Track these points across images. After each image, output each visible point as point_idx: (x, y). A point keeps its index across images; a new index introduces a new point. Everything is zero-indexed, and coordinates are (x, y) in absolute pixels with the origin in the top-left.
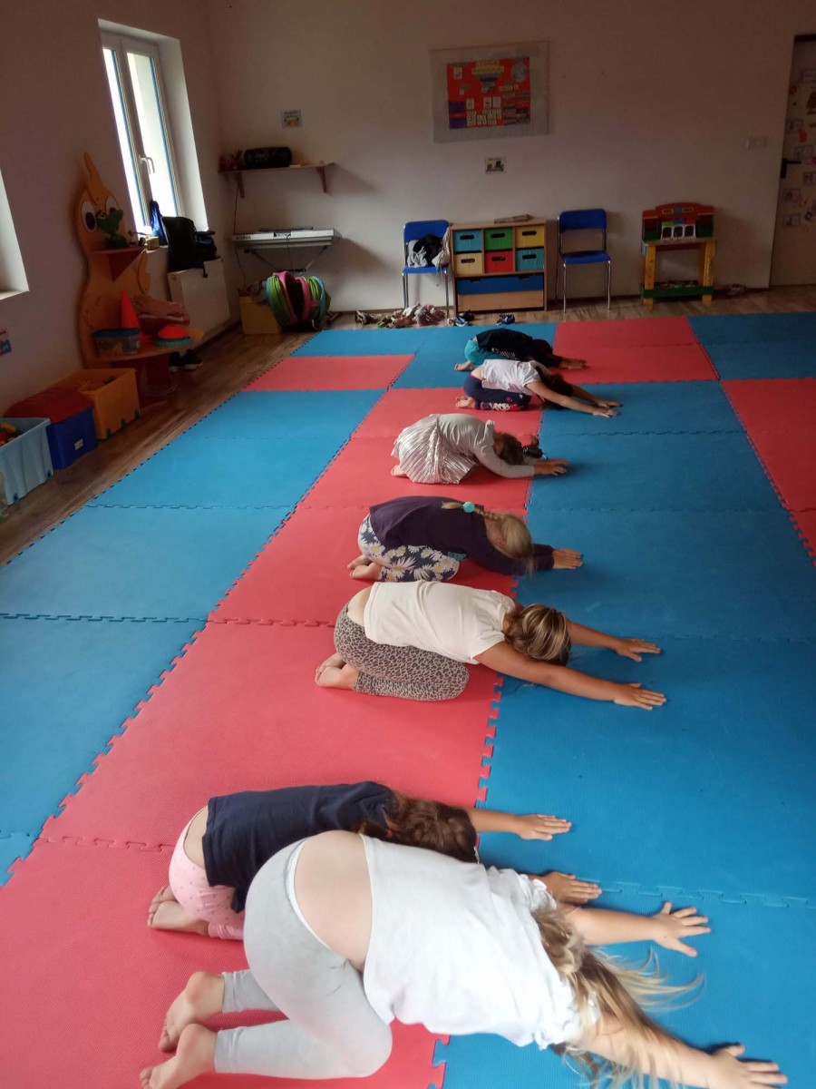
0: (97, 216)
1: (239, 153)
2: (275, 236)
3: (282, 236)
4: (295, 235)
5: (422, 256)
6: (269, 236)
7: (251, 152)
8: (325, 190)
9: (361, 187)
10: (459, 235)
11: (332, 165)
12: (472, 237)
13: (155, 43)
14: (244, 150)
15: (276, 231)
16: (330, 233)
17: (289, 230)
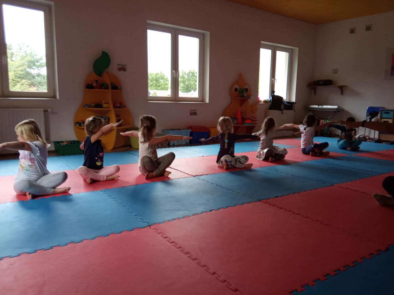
0: (239, 89)
1: (315, 81)
2: (318, 106)
3: (320, 107)
4: (325, 107)
5: (369, 118)
6: (317, 106)
7: (318, 81)
8: (342, 93)
9: (355, 94)
10: (383, 112)
11: (346, 86)
12: (389, 113)
13: (292, 49)
14: (316, 80)
15: (318, 105)
16: (336, 107)
17: (323, 105)
